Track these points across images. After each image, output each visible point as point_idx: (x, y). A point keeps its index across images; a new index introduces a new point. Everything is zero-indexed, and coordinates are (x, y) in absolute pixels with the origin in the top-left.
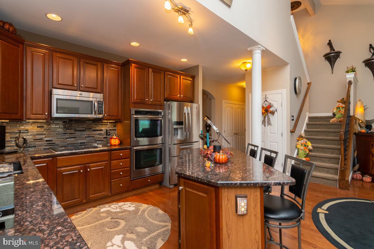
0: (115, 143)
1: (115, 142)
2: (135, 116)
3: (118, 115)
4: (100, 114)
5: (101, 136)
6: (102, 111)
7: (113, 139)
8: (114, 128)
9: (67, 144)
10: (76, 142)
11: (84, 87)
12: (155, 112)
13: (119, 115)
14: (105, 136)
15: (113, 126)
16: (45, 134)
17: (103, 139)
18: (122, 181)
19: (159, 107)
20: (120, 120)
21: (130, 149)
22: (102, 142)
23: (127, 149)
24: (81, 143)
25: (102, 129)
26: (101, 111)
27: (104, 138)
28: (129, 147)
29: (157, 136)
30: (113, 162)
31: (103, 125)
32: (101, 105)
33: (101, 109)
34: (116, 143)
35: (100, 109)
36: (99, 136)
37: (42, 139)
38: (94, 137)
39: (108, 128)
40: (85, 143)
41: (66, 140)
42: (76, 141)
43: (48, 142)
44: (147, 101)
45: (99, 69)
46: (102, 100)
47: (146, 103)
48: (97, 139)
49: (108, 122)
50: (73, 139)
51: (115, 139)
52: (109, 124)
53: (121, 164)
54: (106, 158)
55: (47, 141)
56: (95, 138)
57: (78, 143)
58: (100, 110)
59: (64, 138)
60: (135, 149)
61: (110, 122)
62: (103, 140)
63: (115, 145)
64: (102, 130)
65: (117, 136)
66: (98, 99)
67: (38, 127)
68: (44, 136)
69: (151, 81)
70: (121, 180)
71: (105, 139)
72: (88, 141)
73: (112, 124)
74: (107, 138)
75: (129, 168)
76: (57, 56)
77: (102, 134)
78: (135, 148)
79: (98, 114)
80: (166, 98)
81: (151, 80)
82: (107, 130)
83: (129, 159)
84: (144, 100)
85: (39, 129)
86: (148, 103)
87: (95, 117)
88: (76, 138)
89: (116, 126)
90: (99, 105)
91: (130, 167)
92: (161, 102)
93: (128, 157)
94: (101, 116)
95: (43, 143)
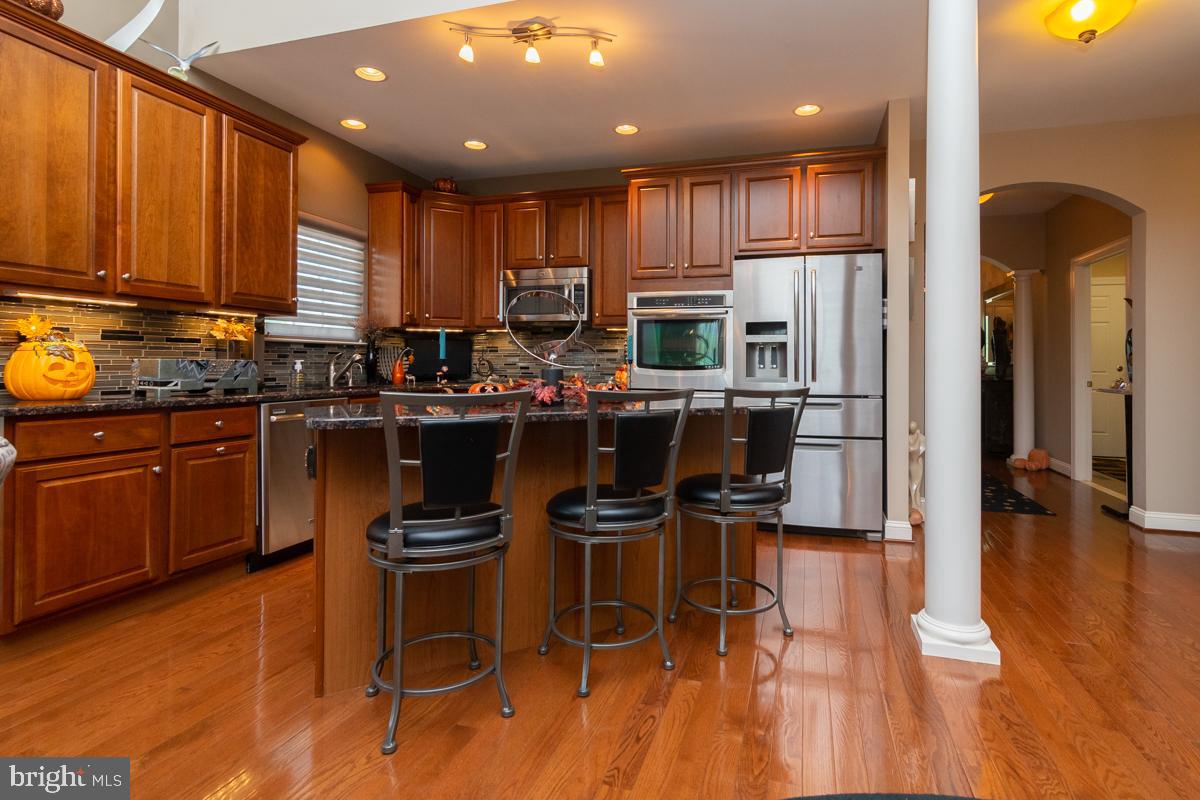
6: (584, 304)
11: (556, 258)
12: (698, 297)
16: (519, 356)
25: (617, 347)
26: (581, 305)
32: (581, 293)
33: (580, 302)
35: (578, 301)
36: (609, 365)
37: (516, 364)
38: (600, 365)
43: (523, 371)
44: (672, 268)
46: (584, 282)
47: (670, 275)
48: (605, 372)
55: (522, 368)
56: (602, 368)
58: (579, 305)
64: (616, 351)
66: (575, 281)
67: (509, 342)
68: (517, 359)
77: (615, 360)
80: (741, 251)
84: (666, 267)
87: (568, 318)
90: (576, 292)
92: (720, 266)
95: (517, 371)
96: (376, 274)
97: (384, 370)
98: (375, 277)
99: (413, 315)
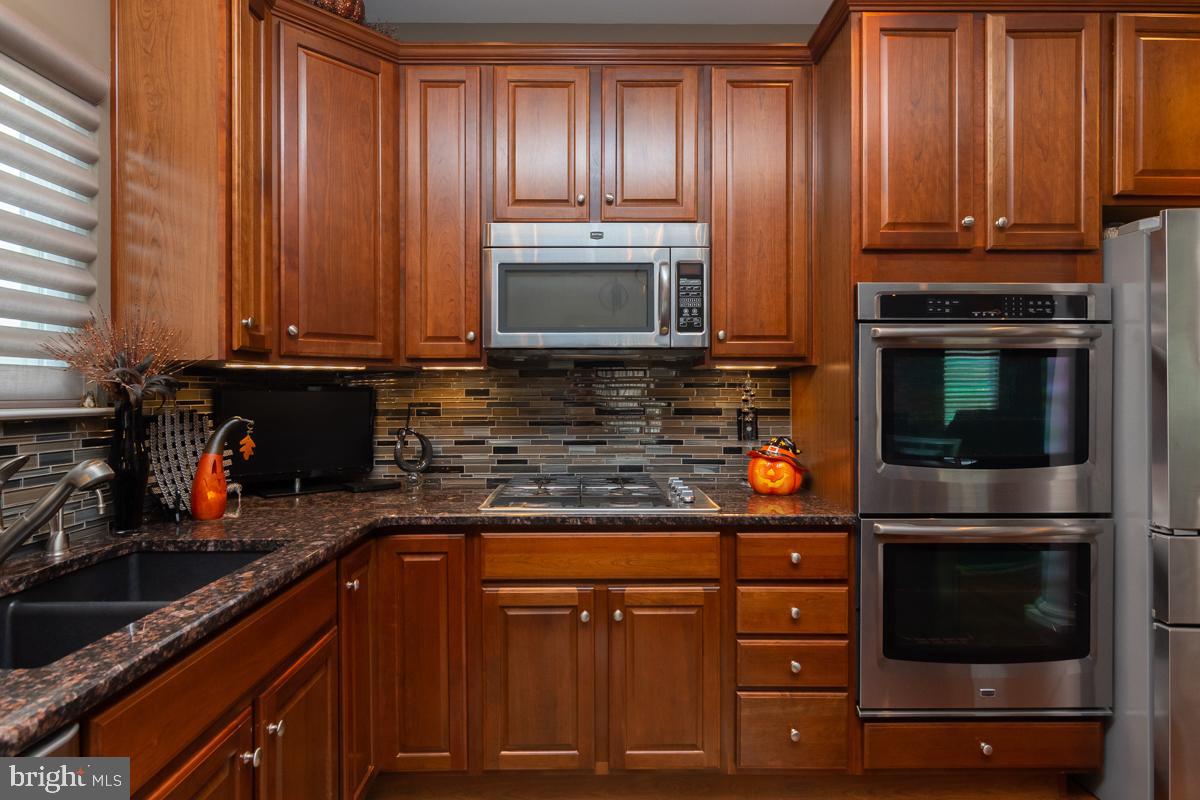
0: (771, 484)
1: (773, 479)
2: (881, 330)
3: (789, 329)
4: (690, 328)
5: (714, 443)
6: (700, 310)
7: (762, 462)
8: (778, 404)
9: (572, 469)
10: (604, 462)
11: (619, 200)
12: (1028, 297)
13: (794, 328)
14: (733, 442)
15: (775, 394)
16: (492, 423)
17: (720, 456)
18: (800, 708)
19: (1058, 263)
20: (802, 359)
21: (852, 529)
22: (717, 470)
23: (832, 528)
24: (623, 469)
25: (718, 405)
26: (695, 311)
27: (728, 451)
28: (841, 515)
29: (1044, 461)
30: (750, 594)
31: (723, 385)
32: (697, 282)
33: (694, 303)
34: (777, 484)
35: (686, 302)
36: (703, 441)
37: (483, 442)
38: (681, 443)
39: (745, 401)
40: (639, 469)
41: (567, 451)
42: (604, 459)
43: (502, 456)
44: (968, 228)
45: (686, 101)
46: (699, 255)
47: (961, 244)
48: (694, 456)
49: (745, 372)
50: (593, 449)
51: (774, 460)
52: (748, 381)
53: (794, 610)
54: (709, 566)
55: (498, 450)
56: (685, 450)
57: (613, 468)
58: (690, 309)
59: (559, 442)
60: (885, 536)
61: (754, 374)
62: (723, 462)
63: (773, 495)
64: (718, 412)
65: (786, 448)
66: (679, 255)
67: (469, 393)
68: (486, 432)
69: (1002, 96)
70: (794, 702)
71: (731, 457)
72: (652, 461)
73: (769, 381)
74: (738, 450)
75: (844, 642)
76: (510, 77)
77: (716, 431)
78: (883, 527)
79: (680, 329)
80: (1119, 197)
81: (996, 91)
82: (740, 412)
83: (844, 589)
84: (948, 225)
85: (472, 399)
86: (979, 243)
87: (665, 341)
88: (605, 443)
89: (786, 394)
90: (683, 281)
91: (852, 634)
92: (1075, 226)
93: (836, 575)
94: (696, 339)
95: (485, 457)
96: (134, 208)
97: (167, 484)
98: (131, 216)
99: (256, 326)
